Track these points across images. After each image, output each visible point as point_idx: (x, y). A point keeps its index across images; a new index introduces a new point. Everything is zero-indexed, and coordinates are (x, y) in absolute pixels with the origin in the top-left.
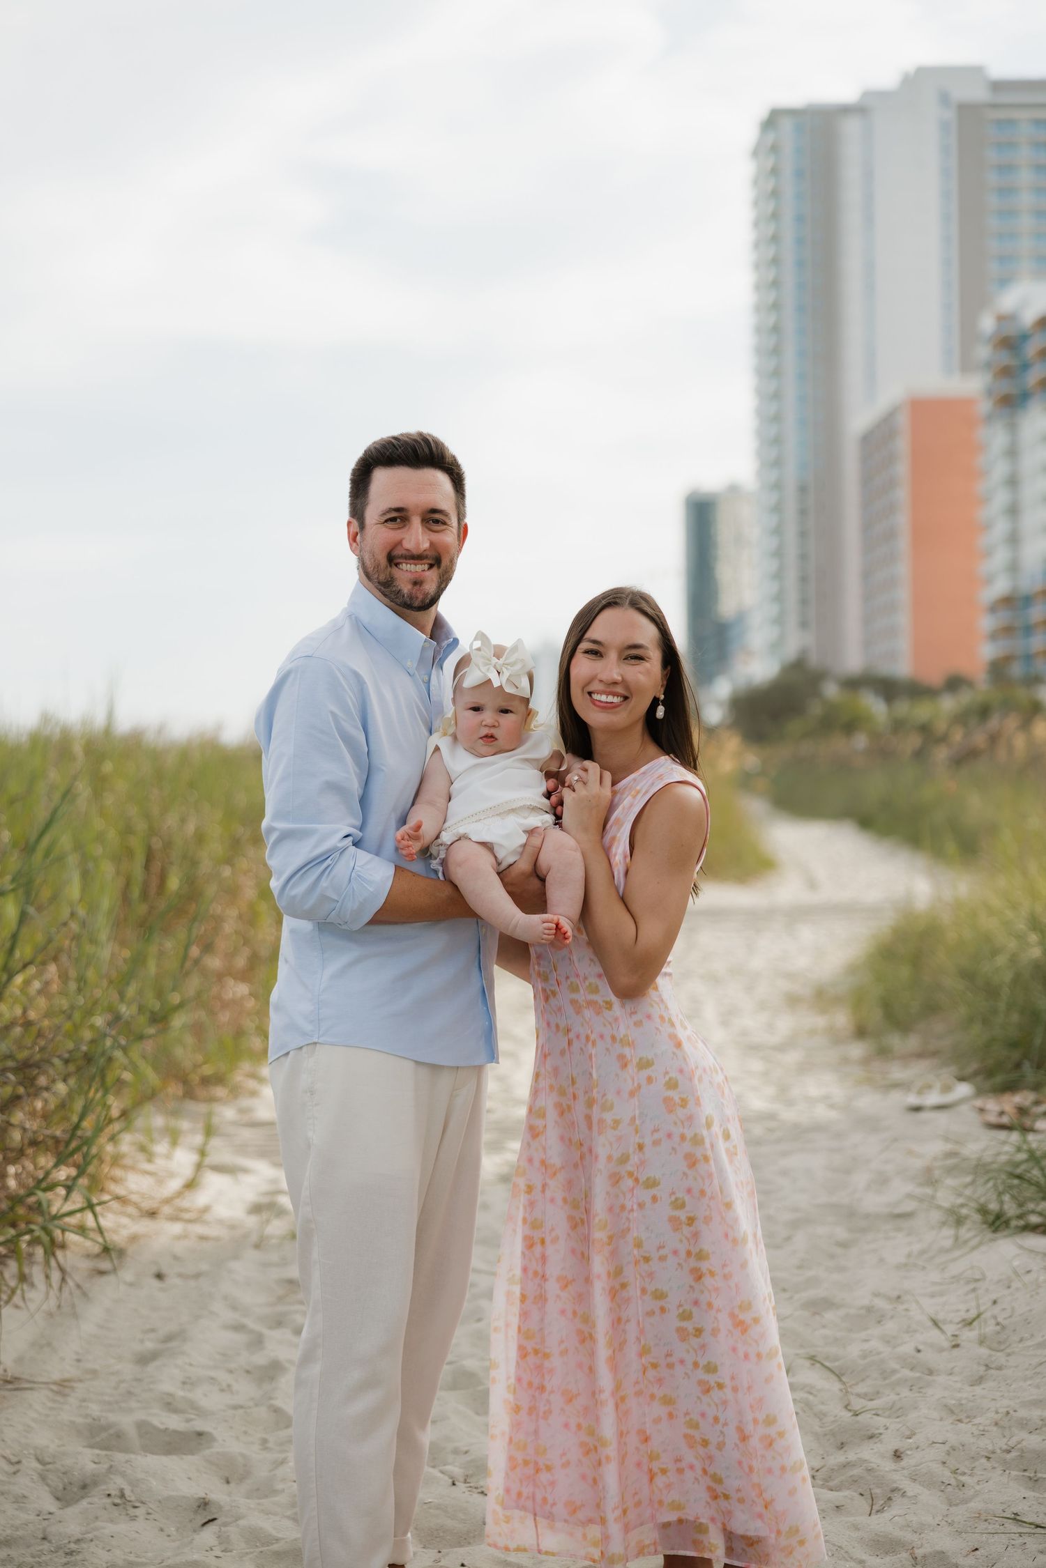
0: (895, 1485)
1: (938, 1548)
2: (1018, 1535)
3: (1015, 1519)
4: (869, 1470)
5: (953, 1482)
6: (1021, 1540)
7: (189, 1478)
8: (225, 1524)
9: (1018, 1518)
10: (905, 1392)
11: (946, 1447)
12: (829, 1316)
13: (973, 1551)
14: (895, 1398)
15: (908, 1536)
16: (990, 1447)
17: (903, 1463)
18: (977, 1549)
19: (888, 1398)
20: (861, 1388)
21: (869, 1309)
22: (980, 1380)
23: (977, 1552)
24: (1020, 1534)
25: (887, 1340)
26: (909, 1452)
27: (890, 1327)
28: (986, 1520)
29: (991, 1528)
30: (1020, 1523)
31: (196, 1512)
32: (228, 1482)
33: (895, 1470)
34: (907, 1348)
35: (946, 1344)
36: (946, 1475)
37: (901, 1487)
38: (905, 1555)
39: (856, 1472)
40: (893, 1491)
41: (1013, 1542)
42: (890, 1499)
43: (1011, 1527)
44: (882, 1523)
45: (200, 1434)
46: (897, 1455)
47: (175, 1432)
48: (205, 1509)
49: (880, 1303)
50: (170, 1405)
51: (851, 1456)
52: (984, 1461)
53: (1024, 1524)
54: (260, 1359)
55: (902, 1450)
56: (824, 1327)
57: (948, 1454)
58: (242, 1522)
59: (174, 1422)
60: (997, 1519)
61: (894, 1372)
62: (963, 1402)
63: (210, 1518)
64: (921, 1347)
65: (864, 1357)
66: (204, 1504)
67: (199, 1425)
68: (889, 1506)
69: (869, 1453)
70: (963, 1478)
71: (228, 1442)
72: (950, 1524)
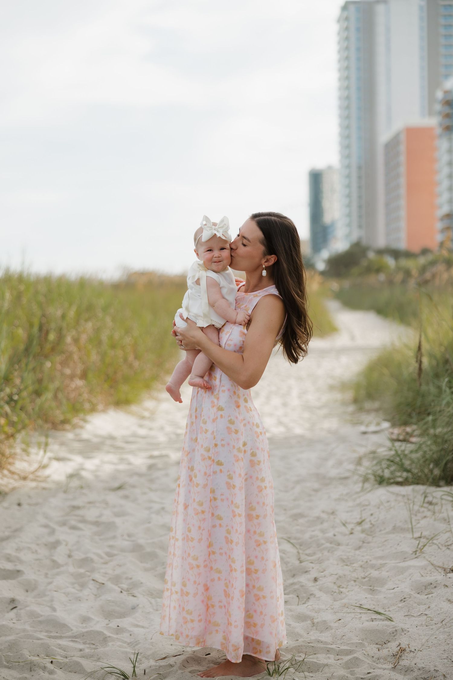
0: (312, 592)
1: (324, 619)
2: (359, 614)
3: (360, 607)
4: (302, 586)
5: (337, 591)
6: (360, 616)
7: (10, 590)
8: (21, 609)
9: (362, 606)
10: (326, 553)
11: (337, 576)
12: (301, 521)
13: (339, 620)
14: (320, 555)
15: (313, 614)
16: (356, 577)
17: (317, 583)
18: (340, 620)
19: (319, 555)
20: (308, 552)
21: (318, 518)
22: (360, 548)
23: (340, 621)
24: (360, 613)
25: (323, 531)
26: (321, 578)
27: (325, 525)
28: (347, 607)
29: (349, 611)
30: (362, 608)
31: (9, 604)
32: (27, 591)
33: (313, 586)
34: (330, 535)
35: (348, 533)
36: (335, 588)
37: (314, 593)
38: (309, 622)
39: (296, 587)
40: (311, 595)
41: (356, 616)
42: (309, 598)
43: (358, 610)
44: (302, 609)
45: (18, 571)
46: (316, 580)
47: (9, 570)
48: (13, 603)
49: (324, 516)
50: (9, 559)
51: (296, 580)
52: (352, 582)
53: (363, 609)
54: (52, 539)
55: (318, 577)
56: (298, 525)
57: (337, 579)
58: (28, 609)
59: (9, 566)
60: (352, 607)
61: (323, 544)
62: (350, 557)
63: (14, 606)
64: (336, 534)
65: (311, 538)
66: (13, 601)
67: (19, 567)
68: (308, 601)
69: (303, 579)
70: (342, 590)
71: (30, 575)
72: (332, 609)
